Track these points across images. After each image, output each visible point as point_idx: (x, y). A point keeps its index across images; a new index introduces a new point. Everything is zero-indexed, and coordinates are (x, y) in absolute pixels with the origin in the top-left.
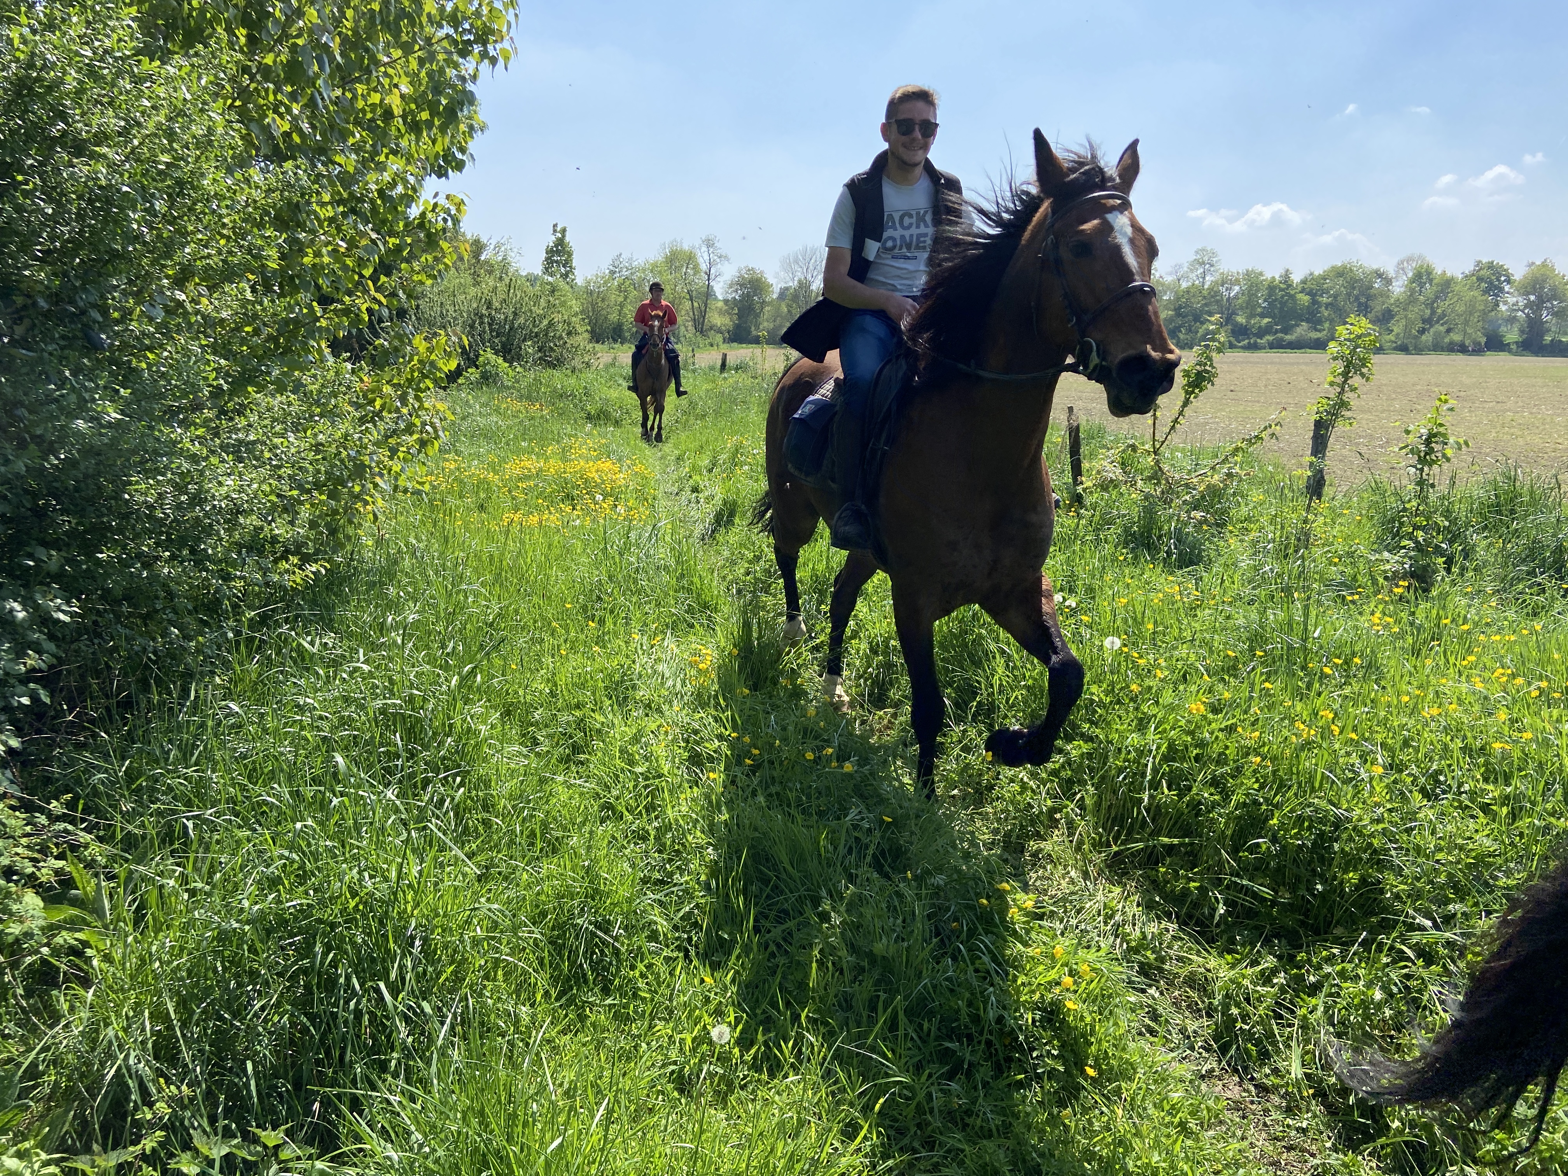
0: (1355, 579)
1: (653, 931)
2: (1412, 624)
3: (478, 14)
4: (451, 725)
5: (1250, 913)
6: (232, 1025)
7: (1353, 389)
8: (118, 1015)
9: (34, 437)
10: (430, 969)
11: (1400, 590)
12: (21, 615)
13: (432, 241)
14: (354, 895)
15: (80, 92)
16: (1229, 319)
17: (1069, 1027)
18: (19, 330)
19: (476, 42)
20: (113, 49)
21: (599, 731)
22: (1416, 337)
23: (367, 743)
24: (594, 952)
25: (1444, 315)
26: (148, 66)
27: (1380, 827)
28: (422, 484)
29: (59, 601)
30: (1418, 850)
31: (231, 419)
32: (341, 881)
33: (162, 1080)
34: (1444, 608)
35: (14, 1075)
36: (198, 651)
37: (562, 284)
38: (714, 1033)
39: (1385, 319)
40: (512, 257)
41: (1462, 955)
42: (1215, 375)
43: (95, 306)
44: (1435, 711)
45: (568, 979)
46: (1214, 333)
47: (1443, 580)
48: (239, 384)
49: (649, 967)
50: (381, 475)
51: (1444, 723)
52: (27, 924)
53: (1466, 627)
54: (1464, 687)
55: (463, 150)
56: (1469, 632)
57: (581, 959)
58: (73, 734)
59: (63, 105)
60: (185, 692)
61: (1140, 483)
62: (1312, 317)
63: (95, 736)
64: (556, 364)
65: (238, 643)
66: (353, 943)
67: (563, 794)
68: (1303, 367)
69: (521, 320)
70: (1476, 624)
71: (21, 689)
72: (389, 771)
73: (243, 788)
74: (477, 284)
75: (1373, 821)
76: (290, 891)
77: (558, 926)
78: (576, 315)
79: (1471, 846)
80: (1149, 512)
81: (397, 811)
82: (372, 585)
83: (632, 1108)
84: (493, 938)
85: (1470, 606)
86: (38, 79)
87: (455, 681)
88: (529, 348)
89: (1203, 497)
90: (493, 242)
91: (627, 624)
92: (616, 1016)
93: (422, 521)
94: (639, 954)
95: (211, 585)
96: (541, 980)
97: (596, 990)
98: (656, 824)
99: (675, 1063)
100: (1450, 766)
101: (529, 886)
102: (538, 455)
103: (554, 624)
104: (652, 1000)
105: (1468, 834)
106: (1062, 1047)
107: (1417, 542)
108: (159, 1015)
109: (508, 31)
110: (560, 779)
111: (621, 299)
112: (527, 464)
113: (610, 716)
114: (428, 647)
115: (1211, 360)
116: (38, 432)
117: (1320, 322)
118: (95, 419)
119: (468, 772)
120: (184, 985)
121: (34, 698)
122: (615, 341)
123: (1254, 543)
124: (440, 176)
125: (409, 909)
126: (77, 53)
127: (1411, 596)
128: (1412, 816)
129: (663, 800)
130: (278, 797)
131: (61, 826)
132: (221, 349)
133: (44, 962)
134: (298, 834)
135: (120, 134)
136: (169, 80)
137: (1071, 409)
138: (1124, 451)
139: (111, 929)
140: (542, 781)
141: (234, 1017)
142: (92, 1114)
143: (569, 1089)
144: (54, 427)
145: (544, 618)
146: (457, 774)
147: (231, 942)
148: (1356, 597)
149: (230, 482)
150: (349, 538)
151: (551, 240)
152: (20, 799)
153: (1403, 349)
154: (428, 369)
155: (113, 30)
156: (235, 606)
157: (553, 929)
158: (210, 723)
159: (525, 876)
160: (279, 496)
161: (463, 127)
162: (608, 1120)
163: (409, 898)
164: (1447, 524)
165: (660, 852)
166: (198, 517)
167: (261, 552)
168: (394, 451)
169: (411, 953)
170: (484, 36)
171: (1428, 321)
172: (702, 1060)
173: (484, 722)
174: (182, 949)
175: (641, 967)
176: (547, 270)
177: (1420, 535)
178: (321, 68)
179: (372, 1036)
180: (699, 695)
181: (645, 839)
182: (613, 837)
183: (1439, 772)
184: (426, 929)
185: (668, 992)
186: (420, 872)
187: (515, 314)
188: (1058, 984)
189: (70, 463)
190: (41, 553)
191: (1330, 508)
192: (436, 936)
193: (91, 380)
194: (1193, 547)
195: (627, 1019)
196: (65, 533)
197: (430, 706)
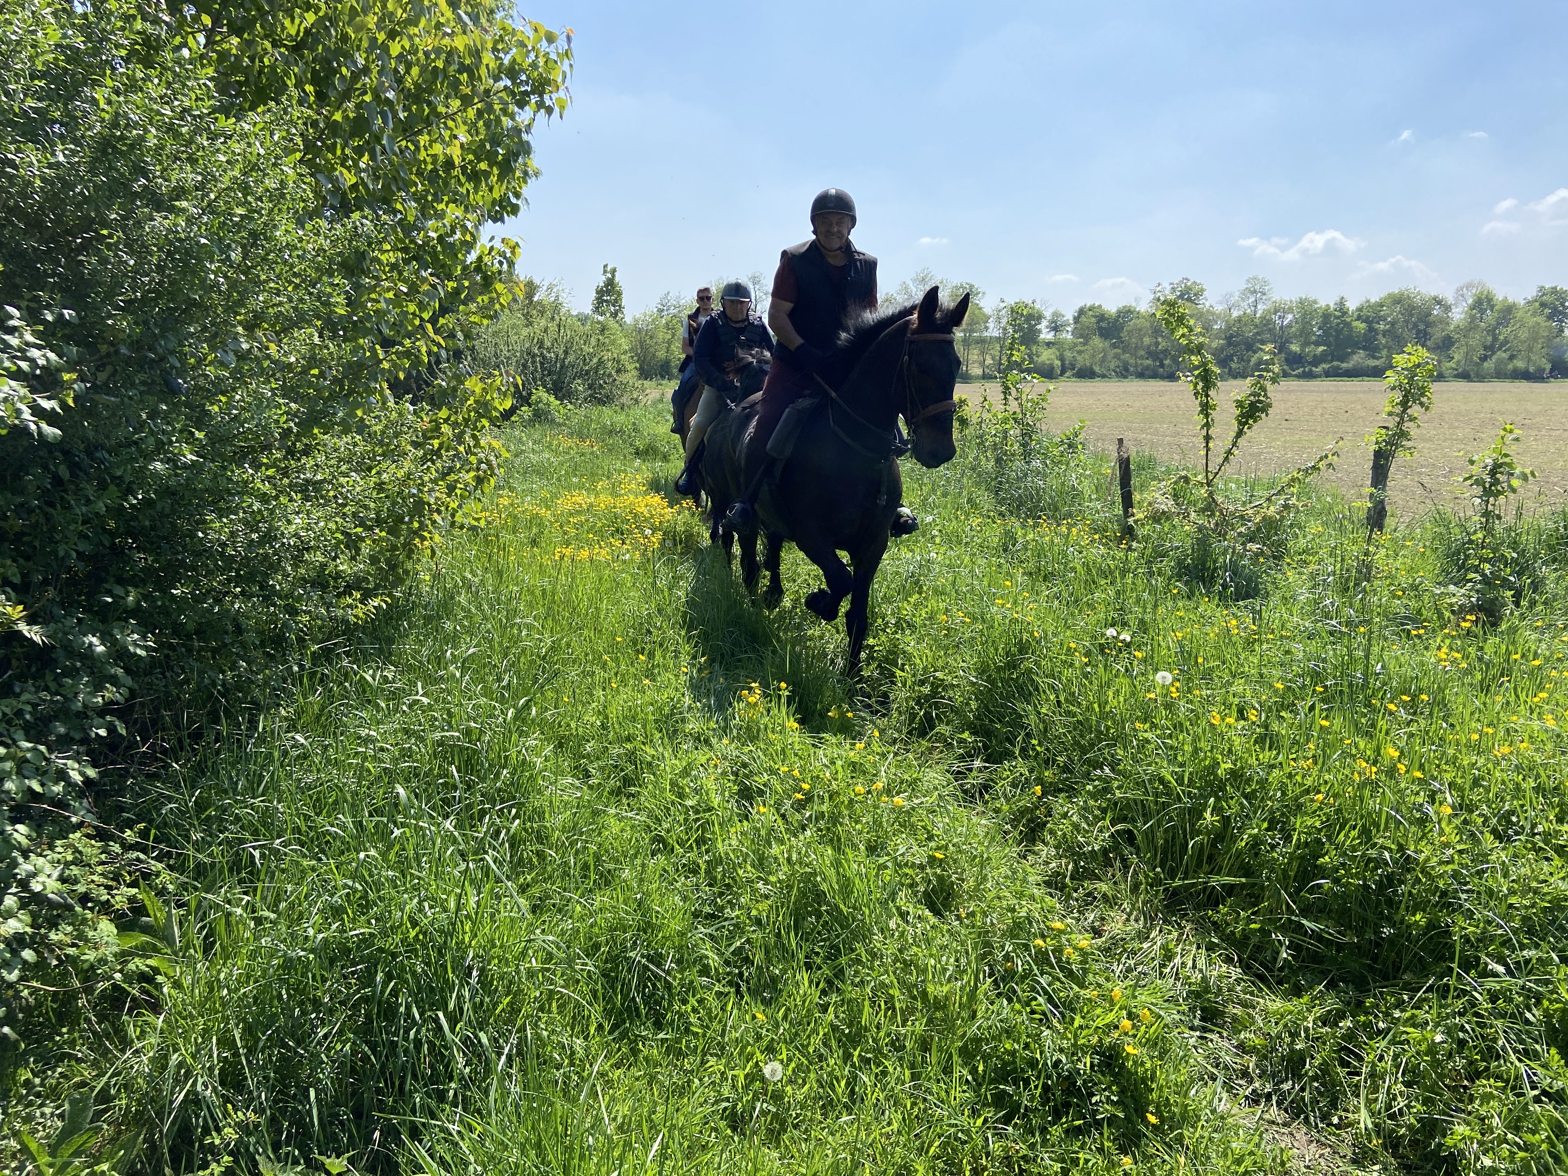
0: (1419, 613)
1: (704, 965)
2: (1480, 659)
3: (534, 65)
4: (506, 757)
5: (1316, 958)
6: (296, 1052)
7: (1413, 419)
8: (187, 1040)
9: (113, 478)
10: (487, 1000)
11: (1468, 625)
12: (101, 649)
13: (487, 283)
14: (415, 924)
15: (160, 147)
16: (1282, 348)
17: (1129, 1071)
18: (102, 377)
19: (533, 92)
20: (191, 108)
21: (650, 764)
22: (1477, 364)
23: (426, 775)
24: (646, 986)
25: (1506, 341)
26: (226, 124)
27: (1449, 868)
28: (478, 520)
29: (136, 636)
30: (1490, 893)
31: (299, 460)
32: (402, 910)
33: (229, 1106)
34: (1514, 643)
35: (89, 1098)
36: (266, 683)
37: (612, 323)
38: (767, 1070)
39: (1445, 345)
40: (564, 298)
41: (1538, 1003)
42: (1270, 405)
43: (172, 352)
44: (1506, 750)
45: (621, 1013)
46: (1267, 363)
47: (1512, 614)
48: (307, 424)
49: (701, 1001)
50: (439, 512)
51: (1515, 762)
52: (102, 950)
53: (1537, 663)
54: (1536, 725)
55: (517, 195)
56: (1539, 668)
57: (633, 993)
58: (145, 764)
59: (145, 162)
60: (253, 724)
61: (1193, 515)
62: (1369, 344)
63: (167, 766)
64: (605, 400)
65: (301, 677)
66: (414, 973)
67: (615, 827)
68: (1362, 396)
69: (571, 358)
70: (1547, 659)
71: (97, 721)
72: (446, 802)
73: (307, 818)
74: (530, 324)
75: (1441, 863)
76: (354, 921)
77: (612, 959)
78: (625, 352)
79: (1546, 890)
80: (1203, 544)
81: (455, 841)
82: (428, 619)
83: (686, 1144)
84: (548, 970)
85: (1540, 641)
86: (122, 138)
87: (511, 713)
88: (579, 386)
89: (1259, 529)
90: (546, 284)
91: (676, 657)
92: (668, 1052)
93: (476, 556)
94: (691, 988)
95: (278, 619)
96: (595, 1013)
97: (649, 1024)
98: (707, 858)
99: (727, 1100)
100: (1522, 806)
101: (582, 919)
102: (587, 490)
103: (605, 657)
104: (704, 1035)
105: (1542, 877)
106: (1122, 1092)
107: (1483, 575)
108: (226, 1042)
109: (564, 81)
110: (612, 811)
111: (669, 336)
112: (579, 499)
113: (661, 749)
114: (483, 680)
115: (1265, 390)
116: (119, 473)
117: (1377, 349)
118: (172, 461)
119: (523, 804)
120: (251, 1013)
121: (111, 729)
122: (663, 377)
123: (1313, 576)
124: (495, 220)
125: (467, 940)
126: (158, 113)
127: (1478, 630)
128: (1483, 857)
129: (713, 833)
130: (344, 828)
131: (134, 855)
132: (289, 392)
133: (115, 987)
134: (361, 864)
135: (197, 189)
136: (244, 136)
137: (1121, 441)
138: (1175, 483)
139: (182, 955)
140: (595, 813)
141: (298, 1044)
142: (161, 1138)
143: (623, 1123)
144: (133, 468)
145: (593, 652)
146: (512, 806)
147: (296, 970)
148: (1422, 631)
149: (298, 521)
150: (406, 572)
151: (601, 281)
152: (96, 828)
153: (1465, 376)
154: (483, 408)
155: (191, 89)
156: (301, 640)
157: (606, 962)
158: (276, 754)
159: (579, 908)
160: (343, 533)
161: (518, 174)
162: (663, 1156)
163: (467, 928)
164: (1515, 555)
165: (710, 885)
166: (267, 554)
167: (324, 587)
168: (451, 489)
169: (468, 983)
170: (541, 86)
171: (1490, 349)
172: (756, 1098)
173: (538, 755)
174: (248, 977)
175: (693, 1001)
176: (597, 310)
177: (1487, 568)
178: (385, 121)
179: (431, 1066)
180: (749, 728)
181: (695, 872)
182: (664, 870)
183: (1512, 812)
184: (484, 959)
185: (719, 1028)
186: (478, 903)
187: (566, 352)
188: (1116, 1027)
189: (147, 503)
190: (119, 591)
191: (1392, 540)
192: (493, 966)
193: (168, 424)
194: (1249, 580)
195: (680, 1054)
196: (142, 570)
197: (487, 738)
